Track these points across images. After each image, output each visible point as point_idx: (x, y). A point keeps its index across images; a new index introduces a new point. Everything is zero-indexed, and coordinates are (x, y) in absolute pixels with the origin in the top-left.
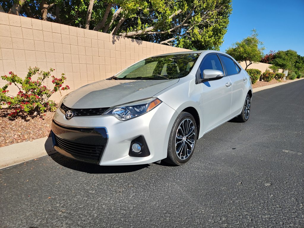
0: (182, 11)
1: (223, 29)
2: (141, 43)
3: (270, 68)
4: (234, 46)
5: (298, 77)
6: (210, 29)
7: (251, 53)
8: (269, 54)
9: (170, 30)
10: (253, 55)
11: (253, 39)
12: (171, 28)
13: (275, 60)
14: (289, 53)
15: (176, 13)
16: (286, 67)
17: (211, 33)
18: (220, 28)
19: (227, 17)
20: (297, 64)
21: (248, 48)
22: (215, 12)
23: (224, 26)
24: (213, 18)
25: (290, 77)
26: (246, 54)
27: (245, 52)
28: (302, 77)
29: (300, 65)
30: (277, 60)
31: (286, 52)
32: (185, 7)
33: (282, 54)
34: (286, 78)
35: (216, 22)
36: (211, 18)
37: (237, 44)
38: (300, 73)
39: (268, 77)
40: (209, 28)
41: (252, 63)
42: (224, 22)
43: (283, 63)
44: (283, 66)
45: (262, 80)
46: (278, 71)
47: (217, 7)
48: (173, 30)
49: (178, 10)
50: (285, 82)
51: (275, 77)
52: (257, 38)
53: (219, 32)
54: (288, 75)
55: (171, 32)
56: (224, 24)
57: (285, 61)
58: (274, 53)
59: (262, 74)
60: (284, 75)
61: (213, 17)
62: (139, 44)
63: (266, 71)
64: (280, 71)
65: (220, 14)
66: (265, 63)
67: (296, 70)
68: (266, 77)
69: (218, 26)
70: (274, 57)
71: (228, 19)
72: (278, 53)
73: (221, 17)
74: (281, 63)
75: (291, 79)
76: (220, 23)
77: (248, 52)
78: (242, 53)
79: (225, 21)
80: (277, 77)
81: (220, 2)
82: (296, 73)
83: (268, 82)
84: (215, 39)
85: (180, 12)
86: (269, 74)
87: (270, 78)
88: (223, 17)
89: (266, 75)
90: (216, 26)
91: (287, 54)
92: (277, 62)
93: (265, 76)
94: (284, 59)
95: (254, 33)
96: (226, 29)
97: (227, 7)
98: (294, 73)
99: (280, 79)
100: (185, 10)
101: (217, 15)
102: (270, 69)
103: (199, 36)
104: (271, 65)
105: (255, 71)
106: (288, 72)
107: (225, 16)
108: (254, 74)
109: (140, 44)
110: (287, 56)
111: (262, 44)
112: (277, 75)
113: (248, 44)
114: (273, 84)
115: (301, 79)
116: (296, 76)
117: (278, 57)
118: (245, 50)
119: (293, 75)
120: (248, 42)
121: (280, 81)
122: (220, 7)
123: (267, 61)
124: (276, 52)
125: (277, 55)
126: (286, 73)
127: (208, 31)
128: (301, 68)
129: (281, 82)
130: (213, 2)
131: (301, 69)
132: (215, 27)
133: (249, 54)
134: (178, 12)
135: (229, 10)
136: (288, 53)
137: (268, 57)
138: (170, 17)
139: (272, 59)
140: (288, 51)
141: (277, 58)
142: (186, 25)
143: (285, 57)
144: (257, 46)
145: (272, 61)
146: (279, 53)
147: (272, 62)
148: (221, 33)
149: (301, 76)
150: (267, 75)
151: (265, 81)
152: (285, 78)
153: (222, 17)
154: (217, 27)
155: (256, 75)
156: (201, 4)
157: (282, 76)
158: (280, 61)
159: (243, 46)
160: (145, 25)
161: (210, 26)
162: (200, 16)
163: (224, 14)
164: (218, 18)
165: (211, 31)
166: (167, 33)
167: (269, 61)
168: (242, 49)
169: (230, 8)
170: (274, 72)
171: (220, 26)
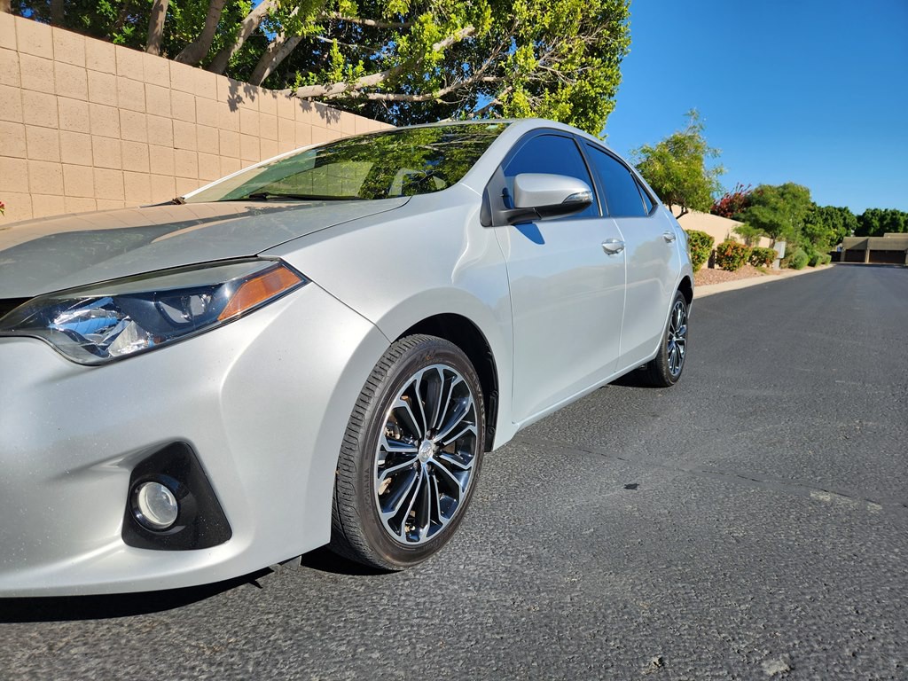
0: (476, 31)
1: (603, 99)
2: (337, 119)
3: (738, 231)
4: (637, 157)
5: (812, 264)
6: (565, 93)
7: (685, 181)
8: (733, 193)
9: (442, 92)
10: (693, 187)
11: (691, 138)
12: (442, 86)
13: (750, 211)
14: (789, 193)
15: (457, 34)
16: (781, 231)
17: (567, 108)
18: (593, 94)
19: (618, 62)
20: (809, 225)
21: (678, 166)
22: (579, 43)
23: (605, 88)
24: (572, 61)
25: (791, 262)
26: (672, 181)
27: (668, 175)
28: (823, 263)
29: (817, 228)
30: (757, 210)
31: (781, 190)
32: (484, 19)
33: (769, 194)
34: (780, 263)
35: (583, 75)
36: (567, 62)
37: (644, 151)
38: (817, 253)
39: (732, 258)
40: (559, 90)
41: (687, 212)
42: (608, 78)
43: (771, 221)
44: (771, 229)
45: (716, 266)
46: (758, 240)
47: (583, 30)
48: (449, 93)
49: (462, 26)
50: (776, 273)
51: (751, 258)
52: (703, 138)
53: (590, 107)
54: (787, 254)
55: (442, 97)
56: (605, 83)
57: (778, 213)
58: (748, 190)
59: (715, 247)
60: (774, 255)
61: (573, 59)
62: (329, 121)
63: (727, 240)
64: (764, 242)
65: (593, 50)
66: (724, 215)
67: (807, 242)
68: (726, 258)
69: (588, 87)
70: (748, 202)
71: (617, 70)
72: (759, 192)
73: (597, 61)
74: (766, 221)
75: (794, 267)
76: (594, 80)
77: (677, 177)
78: (660, 180)
79: (609, 73)
80: (755, 258)
81: (594, 15)
82: (806, 249)
83: (733, 273)
85: (471, 34)
86: (736, 248)
87: (737, 260)
88: (603, 61)
89: (726, 250)
90: (582, 87)
91: (782, 195)
92: (756, 216)
93: (723, 254)
94: (775, 209)
95: (691, 122)
96: (612, 100)
97: (614, 32)
98: (800, 251)
99: (765, 266)
100: (487, 28)
101: (586, 54)
102: (738, 236)
103: (530, 115)
104: (740, 224)
105: (697, 236)
106: (786, 248)
107: (610, 60)
108: (694, 246)
109: (333, 120)
110: (784, 199)
111: (715, 154)
112: (756, 253)
113: (675, 154)
114: (745, 279)
115: (819, 268)
116: (807, 260)
117: (759, 202)
118: (668, 169)
119: (798, 257)
120: (677, 146)
121: (763, 271)
122: (594, 30)
123: (729, 211)
124: (754, 188)
125: (756, 196)
126: (781, 248)
127: (558, 102)
128: (819, 236)
129: (768, 274)
131: (820, 241)
132: (580, 91)
133: (679, 183)
134: (462, 33)
135: (619, 43)
136: (784, 192)
137: (731, 201)
138: (437, 47)
139: (741, 206)
140: (785, 187)
141: (757, 206)
142: (490, 79)
143: (777, 203)
144: (701, 160)
145: (743, 212)
146: (761, 192)
147: (742, 216)
148: (595, 112)
149: (820, 260)
150: (729, 252)
151: (725, 269)
152: (776, 263)
153: (599, 60)
154: (586, 90)
155: (700, 248)
156: (535, 16)
157: (770, 256)
158: (764, 215)
159: (661, 158)
160: (354, 67)
161: (564, 86)
162: (531, 52)
163: (607, 52)
164: (589, 65)
165: (567, 103)
166: (432, 101)
167: (732, 211)
168: (658, 166)
169: (623, 36)
170: (748, 243)
171: (593, 88)
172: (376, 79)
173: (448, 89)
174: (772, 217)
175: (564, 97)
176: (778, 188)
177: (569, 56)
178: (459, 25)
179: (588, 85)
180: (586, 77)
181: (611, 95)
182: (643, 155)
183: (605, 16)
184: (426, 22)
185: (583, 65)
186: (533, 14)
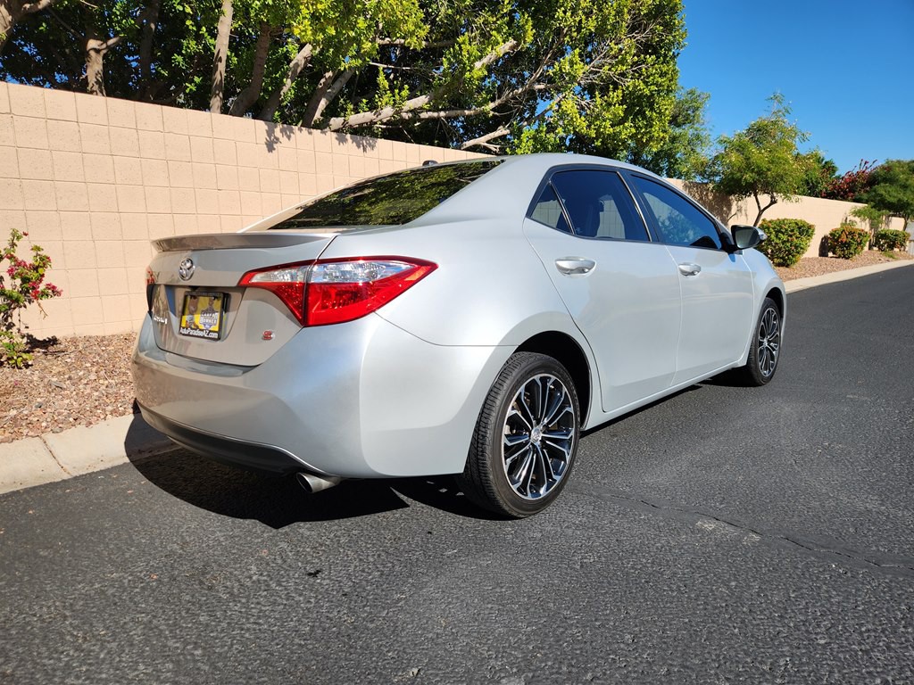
0: (518, 45)
1: (660, 96)
2: (373, 147)
3: (857, 213)
6: (615, 96)
7: (769, 170)
8: (855, 172)
9: (492, 105)
10: (778, 175)
11: (774, 123)
12: (493, 100)
13: (875, 191)
15: (499, 49)
16: (912, 210)
17: (620, 110)
18: (649, 93)
19: (674, 57)
21: (759, 156)
22: (629, 43)
23: (661, 85)
24: (623, 62)
26: (753, 171)
27: (749, 166)
30: (881, 189)
32: (525, 32)
33: (898, 170)
35: (638, 74)
36: (617, 63)
37: (720, 142)
39: (848, 245)
40: (611, 93)
41: (775, 202)
42: (662, 75)
43: (899, 200)
44: (902, 209)
45: (830, 254)
46: (887, 223)
47: (632, 29)
48: (499, 105)
49: (504, 42)
51: (875, 242)
52: (787, 122)
53: (646, 106)
55: (493, 110)
56: (660, 80)
57: (908, 193)
58: (874, 166)
59: (825, 233)
60: (906, 238)
61: (624, 59)
62: (365, 150)
63: (842, 225)
64: (895, 224)
65: (646, 48)
66: (844, 198)
68: (840, 245)
69: (642, 86)
70: (872, 180)
71: (674, 65)
72: (886, 169)
73: (651, 59)
74: (892, 200)
76: (648, 77)
77: (758, 167)
78: (739, 170)
79: (664, 69)
80: (882, 242)
83: (849, 261)
84: (635, 127)
85: (513, 48)
86: (852, 233)
87: (853, 247)
88: (658, 58)
89: (839, 237)
90: (635, 87)
92: (882, 195)
93: (837, 241)
94: (905, 187)
95: (775, 106)
96: (671, 95)
97: (669, 27)
99: (896, 250)
100: (529, 39)
101: (638, 53)
102: (857, 219)
103: (579, 121)
104: (860, 206)
105: (794, 225)
107: (665, 56)
108: (791, 236)
109: (368, 148)
112: (884, 236)
113: (758, 142)
114: (868, 264)
117: (885, 180)
118: (749, 159)
120: (759, 133)
121: (891, 257)
122: (646, 26)
123: (850, 191)
124: (881, 162)
125: (882, 173)
127: (609, 105)
129: (897, 259)
130: (619, 13)
132: (634, 91)
133: (759, 173)
134: (504, 48)
135: (674, 37)
137: (853, 181)
138: (478, 65)
139: (864, 186)
141: (882, 184)
142: (542, 86)
143: (907, 180)
145: (867, 192)
146: (888, 168)
147: (865, 196)
148: (652, 109)
150: (844, 238)
151: (839, 257)
152: (910, 245)
153: (653, 57)
154: (640, 90)
155: (797, 238)
156: (580, 21)
157: (900, 239)
158: (890, 193)
159: (741, 149)
160: (400, 91)
161: (616, 88)
162: (577, 59)
163: (661, 48)
164: (644, 62)
165: (619, 105)
166: (485, 114)
167: (854, 192)
168: (734, 157)
169: (678, 30)
170: (872, 226)
171: (647, 86)
172: (421, 101)
173: (498, 102)
174: (901, 196)
175: (615, 99)
176: (908, 164)
177: (620, 57)
178: (500, 40)
179: (642, 84)
180: (640, 75)
181: (669, 91)
182: (719, 146)
183: (657, 12)
184: (464, 43)
185: (635, 64)
186: (578, 19)
